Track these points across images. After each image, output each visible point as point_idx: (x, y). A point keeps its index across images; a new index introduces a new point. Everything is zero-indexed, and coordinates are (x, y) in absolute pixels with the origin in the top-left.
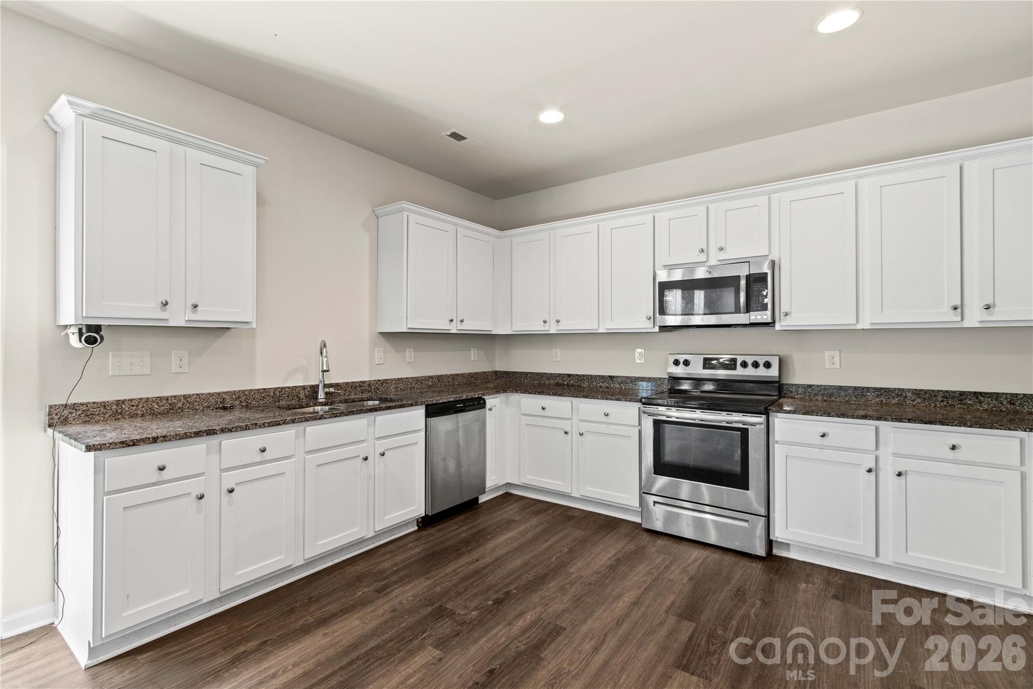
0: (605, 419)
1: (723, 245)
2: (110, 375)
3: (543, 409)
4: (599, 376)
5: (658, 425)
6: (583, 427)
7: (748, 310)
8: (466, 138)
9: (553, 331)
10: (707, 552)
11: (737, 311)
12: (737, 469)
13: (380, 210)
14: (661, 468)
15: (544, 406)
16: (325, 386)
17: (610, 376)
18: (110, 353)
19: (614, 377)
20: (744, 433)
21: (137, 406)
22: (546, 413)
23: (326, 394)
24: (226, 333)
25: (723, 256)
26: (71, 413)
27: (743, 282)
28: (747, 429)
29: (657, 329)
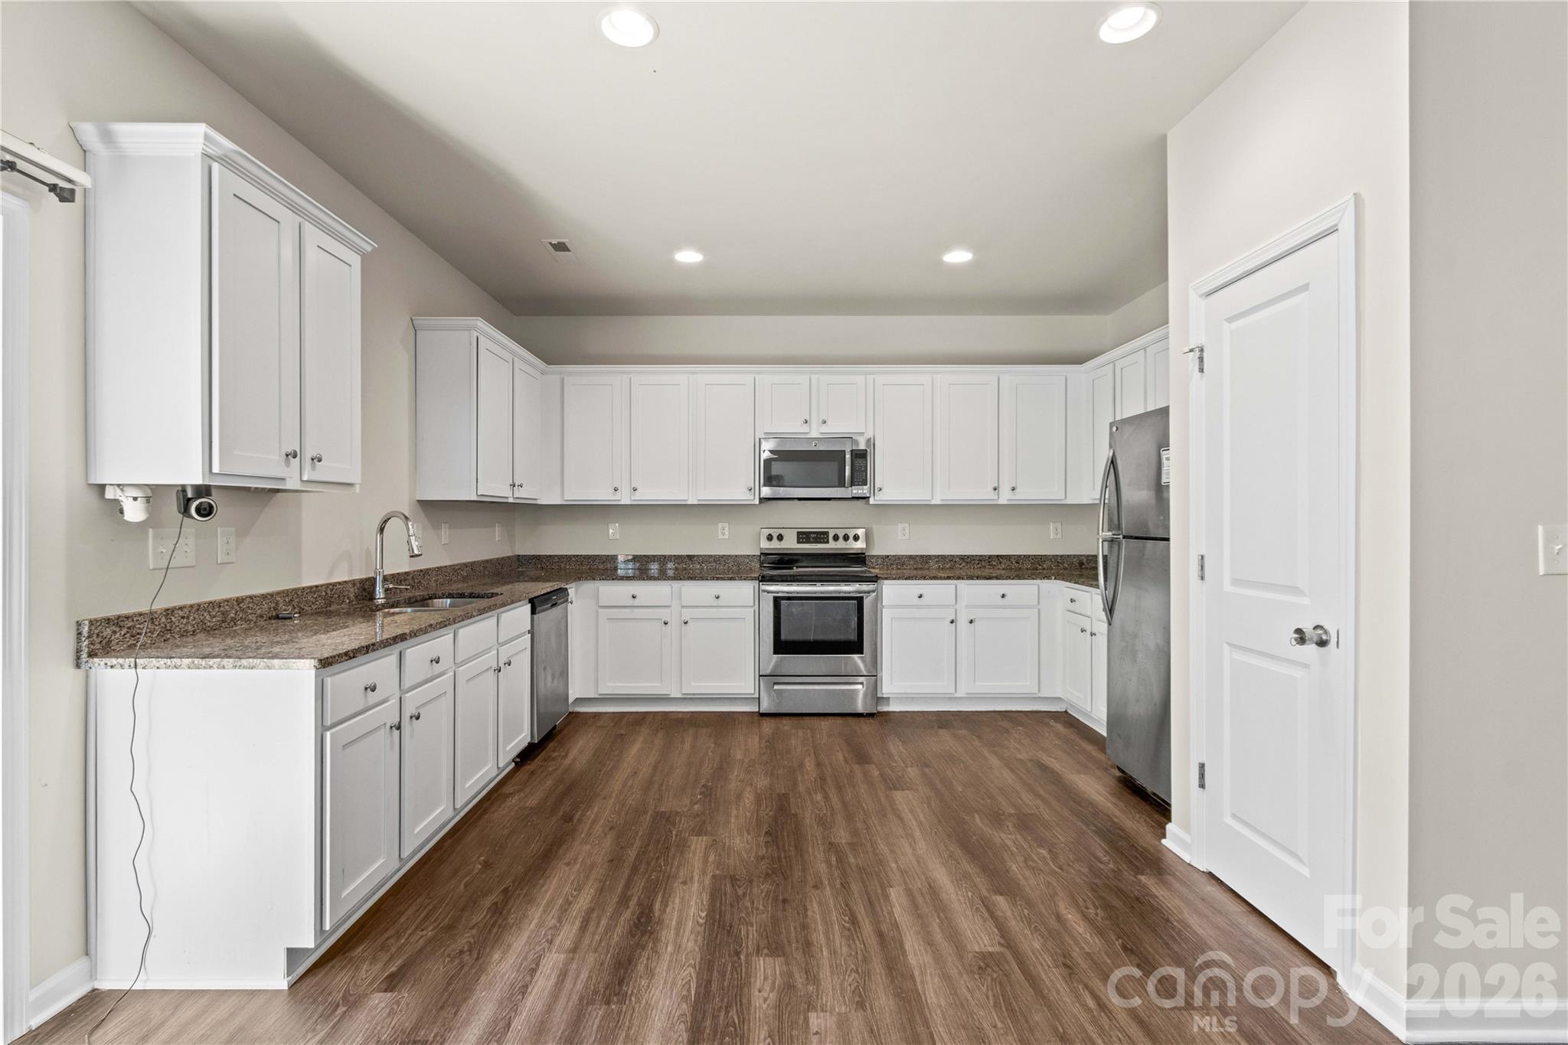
0: (716, 603)
1: (825, 418)
2: (151, 568)
3: (634, 597)
4: (674, 556)
5: (777, 601)
6: (687, 614)
7: (852, 484)
8: (569, 251)
9: (625, 501)
10: (830, 721)
11: (841, 484)
12: (853, 637)
13: (420, 321)
14: (782, 646)
15: (635, 593)
16: (385, 579)
17: (688, 556)
18: (151, 530)
19: (694, 556)
20: (860, 601)
21: (188, 618)
22: (636, 602)
23: (387, 590)
24: (274, 499)
25: (825, 429)
26: (114, 632)
27: (848, 456)
28: (862, 597)
29: (757, 502)
